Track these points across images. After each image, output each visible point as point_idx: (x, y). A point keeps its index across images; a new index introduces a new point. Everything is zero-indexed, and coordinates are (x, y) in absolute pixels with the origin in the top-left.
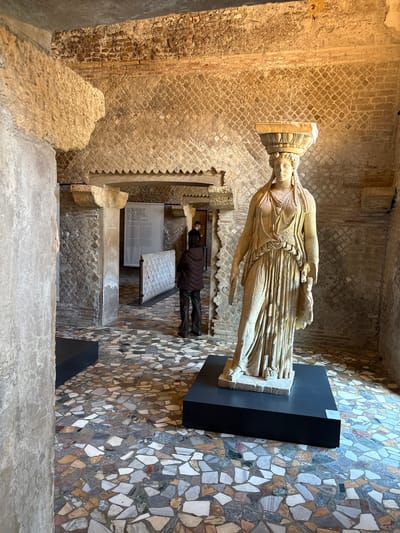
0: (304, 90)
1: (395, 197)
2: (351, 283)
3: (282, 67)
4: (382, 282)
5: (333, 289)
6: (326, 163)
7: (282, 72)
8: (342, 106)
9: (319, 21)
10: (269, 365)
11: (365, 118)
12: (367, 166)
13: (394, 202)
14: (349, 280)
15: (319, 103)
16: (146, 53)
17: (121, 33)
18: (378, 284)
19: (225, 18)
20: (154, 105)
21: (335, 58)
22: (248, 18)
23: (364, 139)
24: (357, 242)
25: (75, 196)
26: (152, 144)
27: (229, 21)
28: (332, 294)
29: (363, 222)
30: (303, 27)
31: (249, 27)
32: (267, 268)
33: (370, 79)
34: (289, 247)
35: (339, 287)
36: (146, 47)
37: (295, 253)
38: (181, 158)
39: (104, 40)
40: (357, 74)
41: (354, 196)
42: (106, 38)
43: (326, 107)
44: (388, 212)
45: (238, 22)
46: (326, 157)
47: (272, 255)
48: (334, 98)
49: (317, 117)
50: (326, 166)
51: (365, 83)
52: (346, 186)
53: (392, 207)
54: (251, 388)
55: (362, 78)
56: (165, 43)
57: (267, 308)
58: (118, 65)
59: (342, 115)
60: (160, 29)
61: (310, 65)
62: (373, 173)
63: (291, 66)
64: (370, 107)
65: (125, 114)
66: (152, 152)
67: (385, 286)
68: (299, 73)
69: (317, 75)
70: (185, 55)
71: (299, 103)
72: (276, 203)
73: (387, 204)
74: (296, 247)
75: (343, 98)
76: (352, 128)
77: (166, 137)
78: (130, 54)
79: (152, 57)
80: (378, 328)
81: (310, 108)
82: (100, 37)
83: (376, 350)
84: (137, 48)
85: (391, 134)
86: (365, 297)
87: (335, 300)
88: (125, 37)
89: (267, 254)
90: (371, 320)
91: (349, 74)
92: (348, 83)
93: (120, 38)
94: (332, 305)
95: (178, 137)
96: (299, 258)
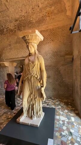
0: (48, 34)
1: (73, 58)
2: (65, 80)
3: (43, 30)
4: (72, 80)
5: (60, 82)
6: (56, 51)
7: (43, 31)
8: (58, 37)
9: (50, 17)
10: (34, 114)
11: (64, 39)
12: (66, 51)
13: (73, 59)
14: (64, 80)
15: (52, 37)
16: (14, 31)
17: (8, 28)
18: (71, 80)
19: (29, 20)
20: (16, 43)
21: (55, 26)
22: (34, 19)
23: (64, 44)
24: (65, 70)
25: (1, 65)
26: (17, 51)
27: (30, 21)
28: (60, 84)
29: (66, 65)
30: (47, 19)
31: (34, 21)
32: (28, 82)
33: (64, 29)
34: (34, 75)
35: (62, 82)
36: (14, 30)
37: (36, 77)
38: (23, 53)
39: (5, 30)
40: (61, 29)
41: (63, 59)
42: (5, 29)
43: (54, 38)
44: (72, 62)
45: (32, 21)
46: (55, 50)
47: (29, 78)
48: (56, 35)
49: (52, 40)
50: (56, 52)
51: (63, 30)
52: (61, 56)
53: (73, 60)
54: (26, 124)
55: (62, 29)
56: (17, 29)
57: (30, 96)
58: (8, 35)
59: (58, 39)
60: (16, 25)
61: (49, 28)
62: (67, 52)
63: (45, 29)
64: (65, 36)
65: (11, 45)
66: (17, 53)
67: (73, 81)
68: (47, 30)
69: (51, 30)
70: (22, 30)
71: (48, 38)
72: (29, 60)
73: (72, 60)
74: (37, 75)
75: (58, 35)
76: (61, 42)
77: (19, 49)
78: (11, 32)
79: (15, 32)
80: (72, 92)
81: (50, 38)
82: (4, 29)
83: (73, 97)
84: (12, 31)
85: (71, 42)
86: (69, 84)
87: (61, 85)
88: (9, 29)
89: (28, 77)
90: (70, 89)
91: (59, 29)
92: (59, 31)
93: (8, 29)
94: (60, 86)
95: (22, 49)
96: (38, 78)
